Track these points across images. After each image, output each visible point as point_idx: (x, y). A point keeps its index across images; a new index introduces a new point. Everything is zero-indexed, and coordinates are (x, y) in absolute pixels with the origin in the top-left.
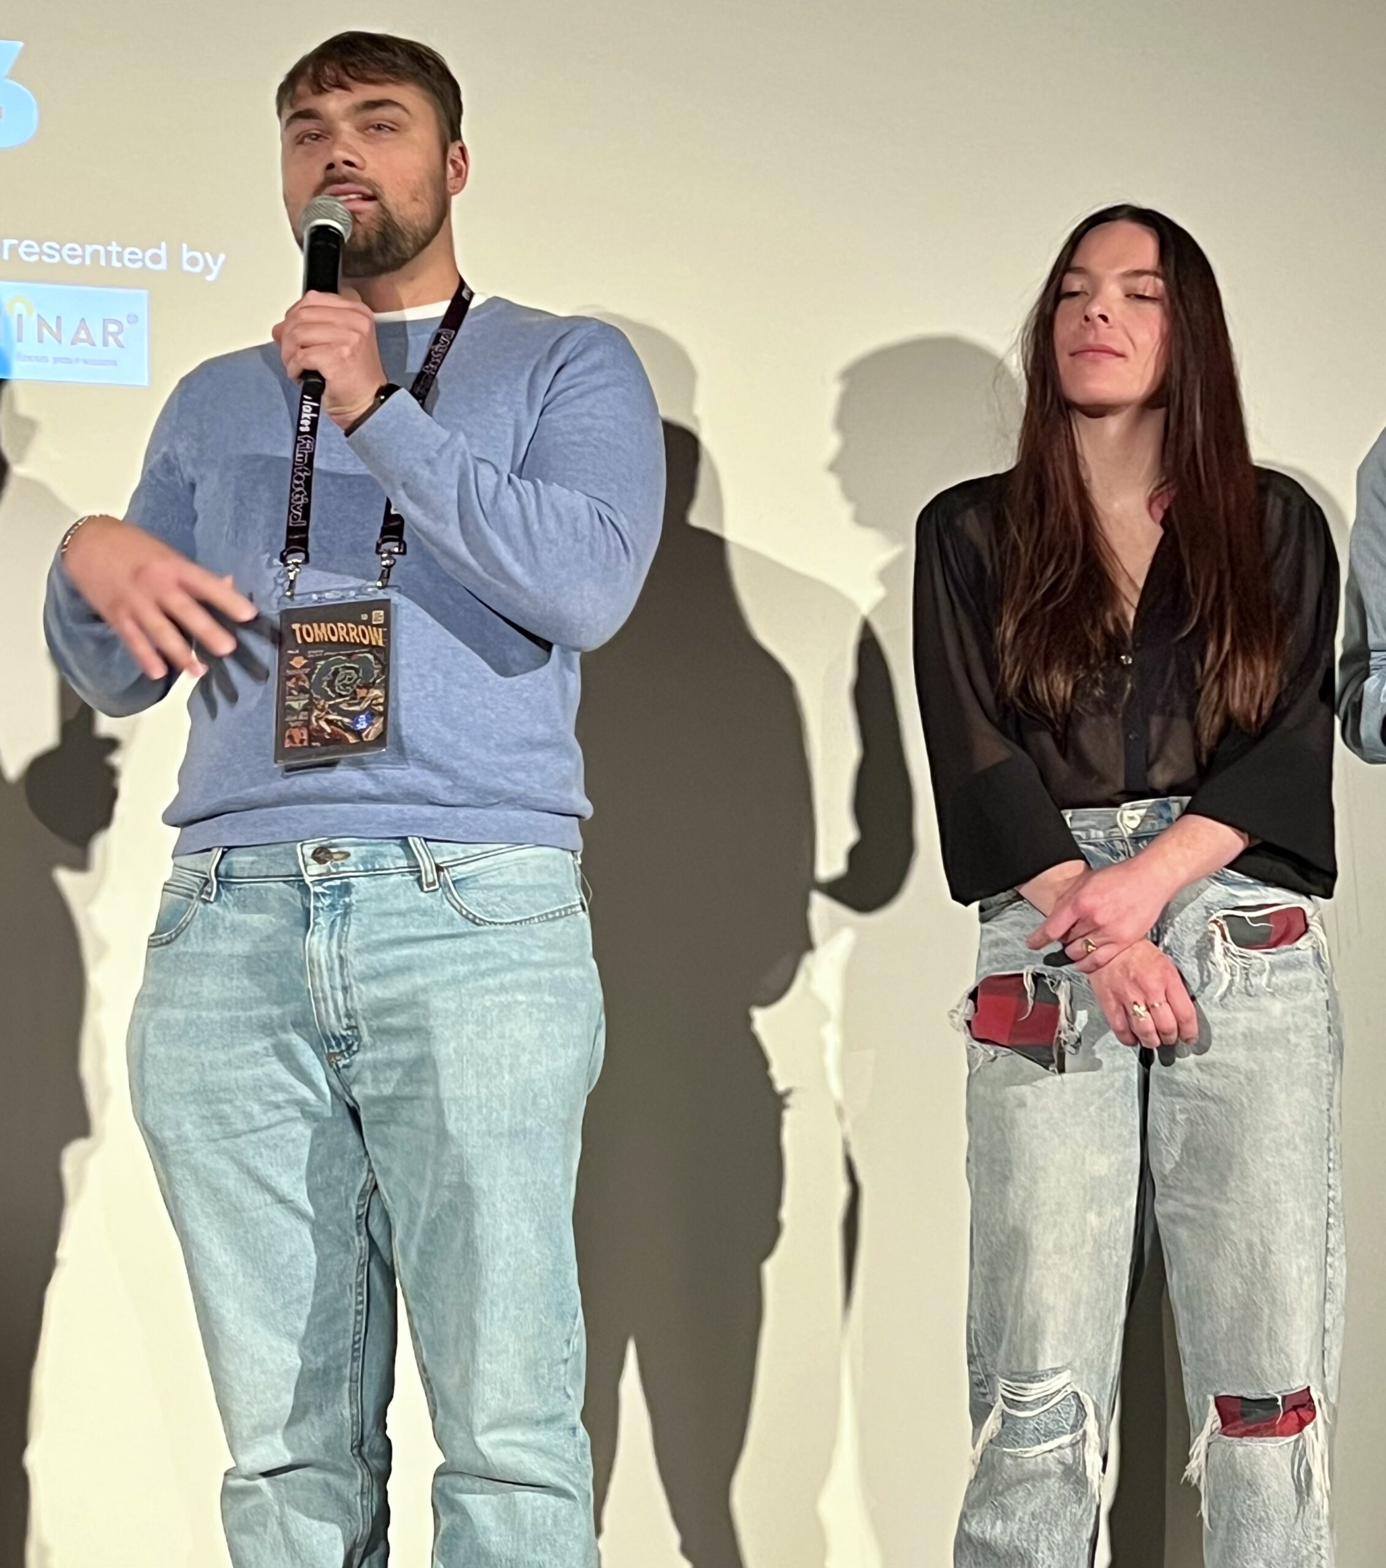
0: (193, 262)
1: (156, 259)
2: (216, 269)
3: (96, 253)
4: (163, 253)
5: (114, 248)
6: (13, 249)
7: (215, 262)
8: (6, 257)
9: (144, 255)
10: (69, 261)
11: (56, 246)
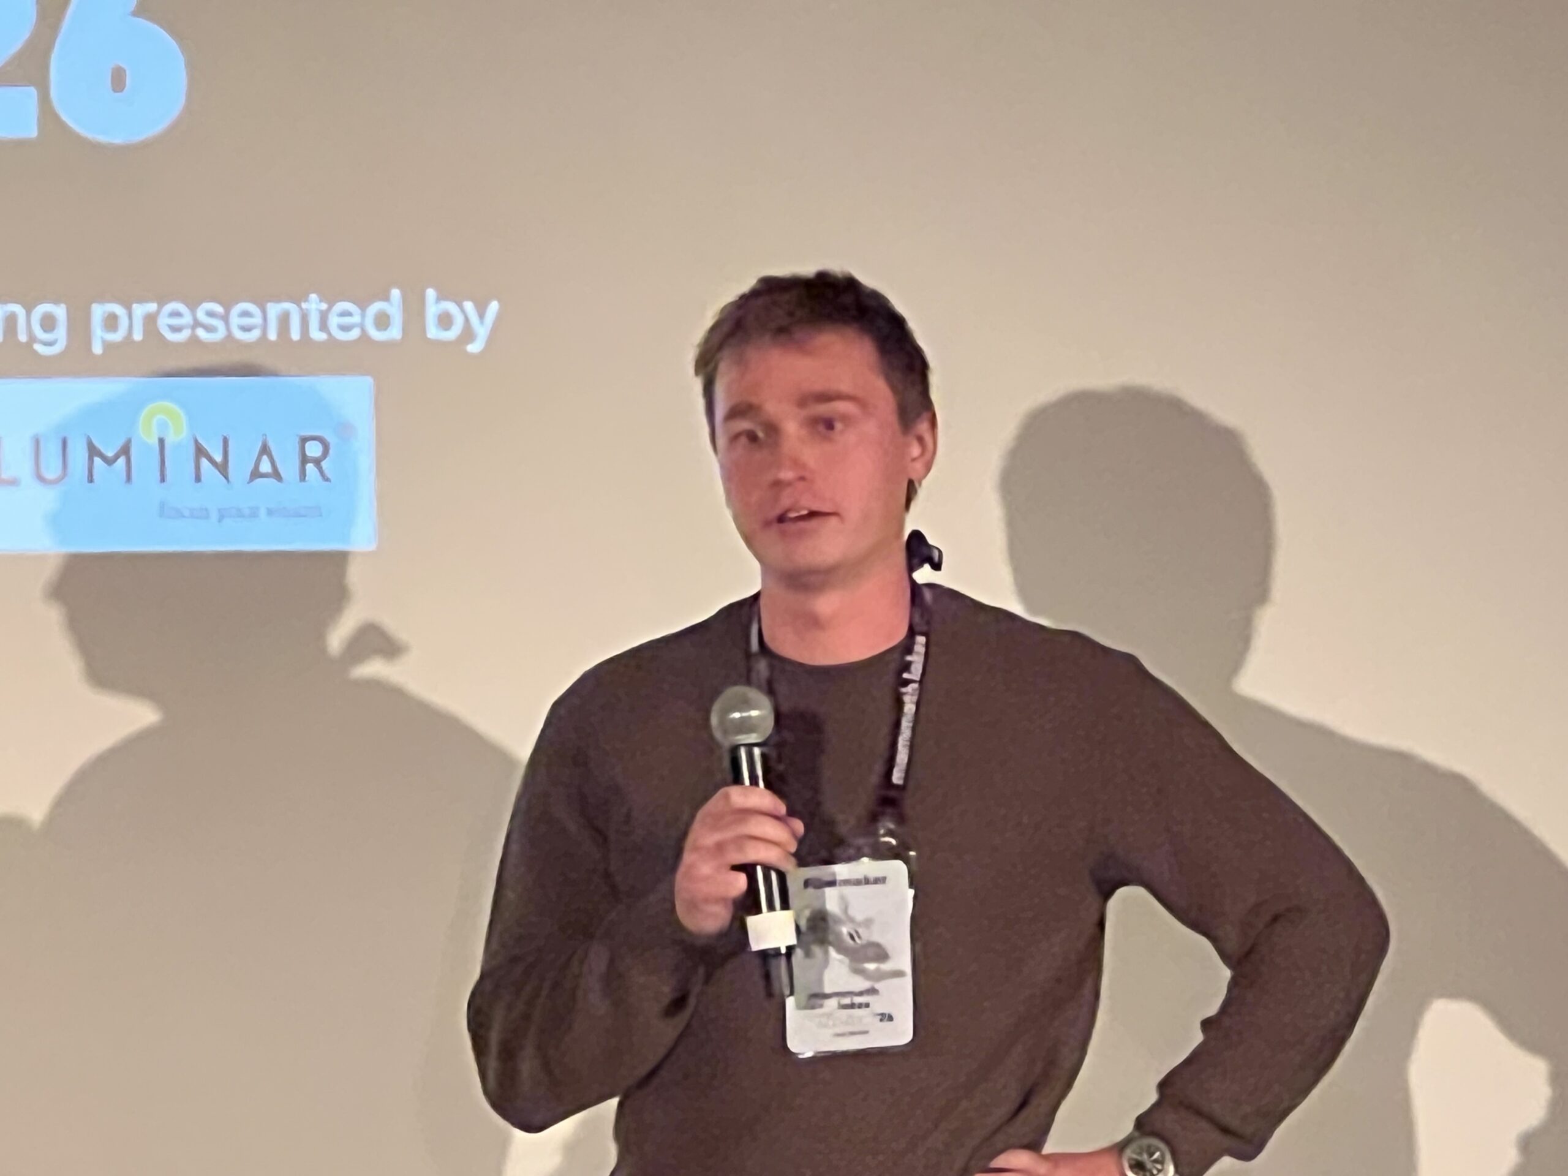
0: (445, 321)
2: (482, 332)
4: (394, 309)
6: (150, 320)
7: (481, 315)
8: (138, 336)
9: (363, 316)
10: (239, 335)
11: (219, 309)
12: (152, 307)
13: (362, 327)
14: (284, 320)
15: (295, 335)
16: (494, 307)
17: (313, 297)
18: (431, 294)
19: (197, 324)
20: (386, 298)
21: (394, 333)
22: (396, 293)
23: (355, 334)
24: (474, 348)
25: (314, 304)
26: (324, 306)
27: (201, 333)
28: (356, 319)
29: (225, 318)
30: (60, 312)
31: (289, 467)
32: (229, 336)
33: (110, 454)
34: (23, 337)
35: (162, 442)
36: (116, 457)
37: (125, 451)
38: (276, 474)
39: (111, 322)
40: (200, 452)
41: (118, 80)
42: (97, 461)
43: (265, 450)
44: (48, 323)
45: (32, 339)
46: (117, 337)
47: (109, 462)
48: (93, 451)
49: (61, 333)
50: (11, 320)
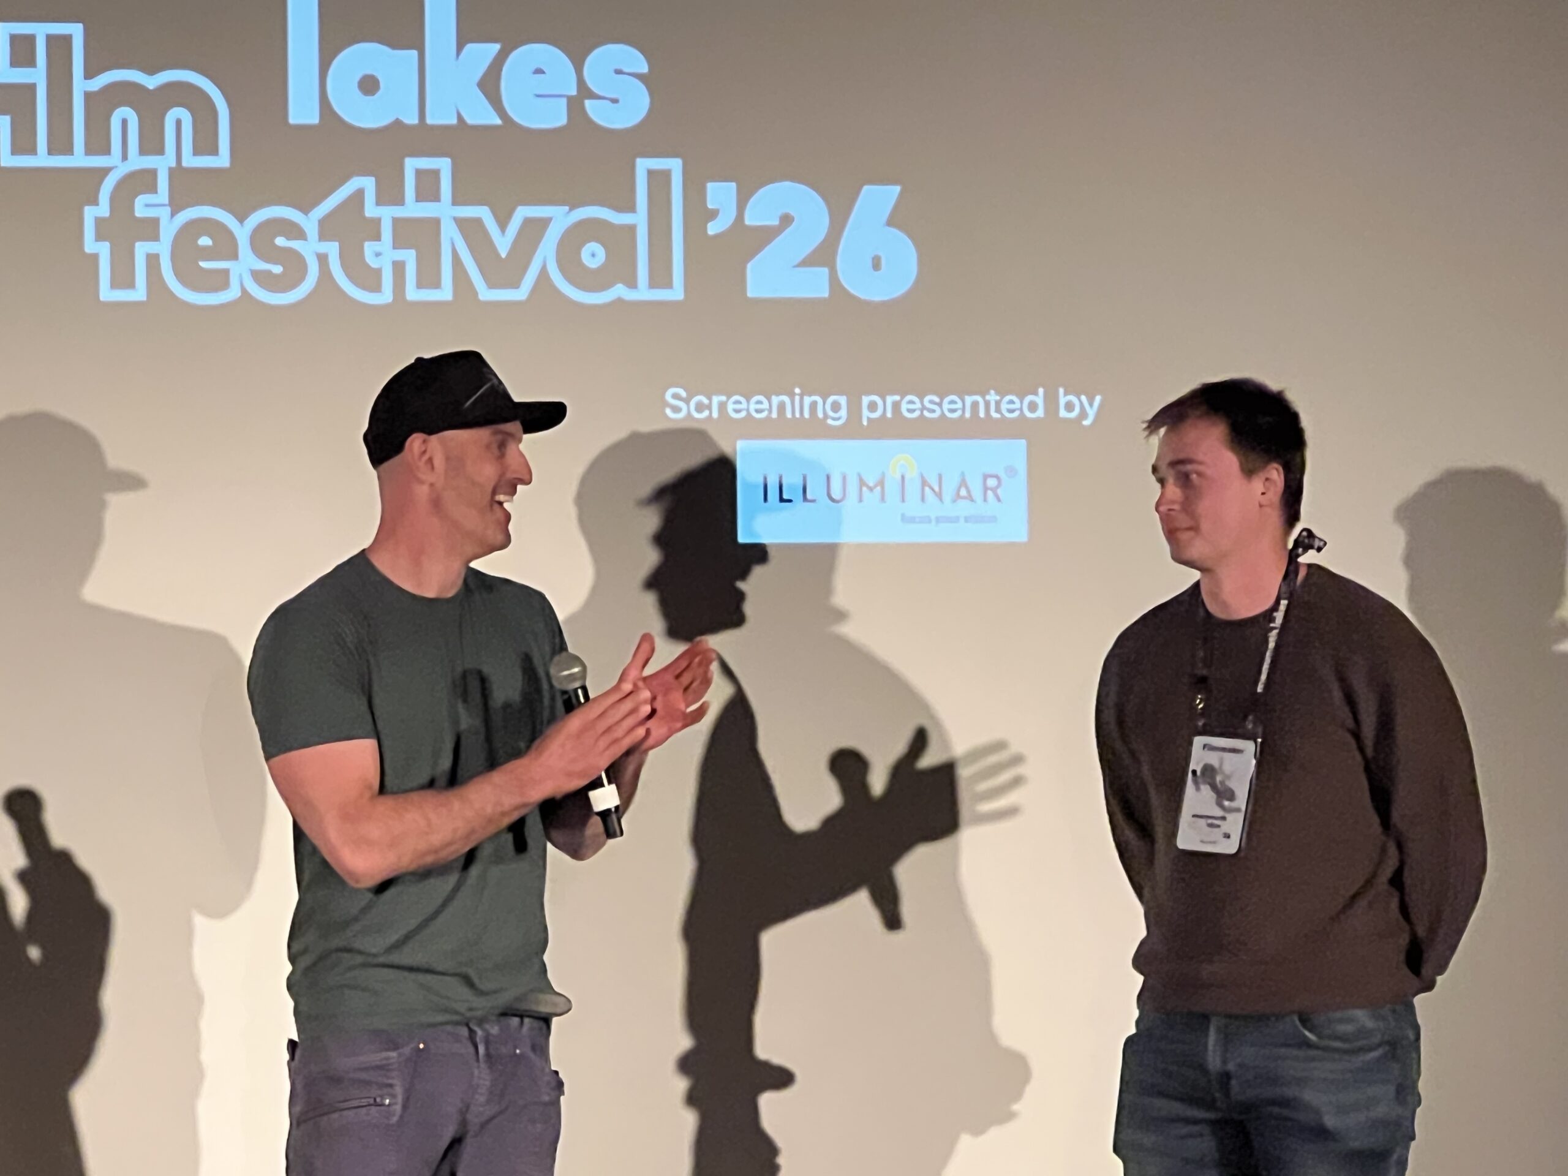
0: (1069, 407)
2: (1091, 413)
4: (1039, 400)
6: (896, 406)
7: (1091, 405)
8: (889, 415)
9: (1022, 403)
10: (949, 415)
11: (937, 399)
12: (897, 398)
13: (1021, 409)
14: (975, 405)
15: (982, 414)
16: (1098, 399)
17: (992, 392)
18: (1061, 391)
19: (923, 408)
20: (1036, 393)
21: (1040, 413)
22: (1041, 391)
23: (1016, 414)
24: (1086, 423)
25: (992, 397)
26: (998, 398)
27: (926, 413)
28: (1017, 405)
29: (940, 405)
30: (843, 400)
31: (977, 493)
32: (943, 414)
33: (871, 484)
34: (820, 415)
35: (903, 477)
36: (876, 486)
37: (881, 483)
38: (970, 498)
39: (872, 407)
40: (924, 483)
41: (876, 264)
42: (864, 489)
43: (963, 483)
44: (836, 407)
45: (826, 416)
46: (877, 415)
47: (871, 489)
48: (862, 483)
49: (843, 413)
50: (814, 405)
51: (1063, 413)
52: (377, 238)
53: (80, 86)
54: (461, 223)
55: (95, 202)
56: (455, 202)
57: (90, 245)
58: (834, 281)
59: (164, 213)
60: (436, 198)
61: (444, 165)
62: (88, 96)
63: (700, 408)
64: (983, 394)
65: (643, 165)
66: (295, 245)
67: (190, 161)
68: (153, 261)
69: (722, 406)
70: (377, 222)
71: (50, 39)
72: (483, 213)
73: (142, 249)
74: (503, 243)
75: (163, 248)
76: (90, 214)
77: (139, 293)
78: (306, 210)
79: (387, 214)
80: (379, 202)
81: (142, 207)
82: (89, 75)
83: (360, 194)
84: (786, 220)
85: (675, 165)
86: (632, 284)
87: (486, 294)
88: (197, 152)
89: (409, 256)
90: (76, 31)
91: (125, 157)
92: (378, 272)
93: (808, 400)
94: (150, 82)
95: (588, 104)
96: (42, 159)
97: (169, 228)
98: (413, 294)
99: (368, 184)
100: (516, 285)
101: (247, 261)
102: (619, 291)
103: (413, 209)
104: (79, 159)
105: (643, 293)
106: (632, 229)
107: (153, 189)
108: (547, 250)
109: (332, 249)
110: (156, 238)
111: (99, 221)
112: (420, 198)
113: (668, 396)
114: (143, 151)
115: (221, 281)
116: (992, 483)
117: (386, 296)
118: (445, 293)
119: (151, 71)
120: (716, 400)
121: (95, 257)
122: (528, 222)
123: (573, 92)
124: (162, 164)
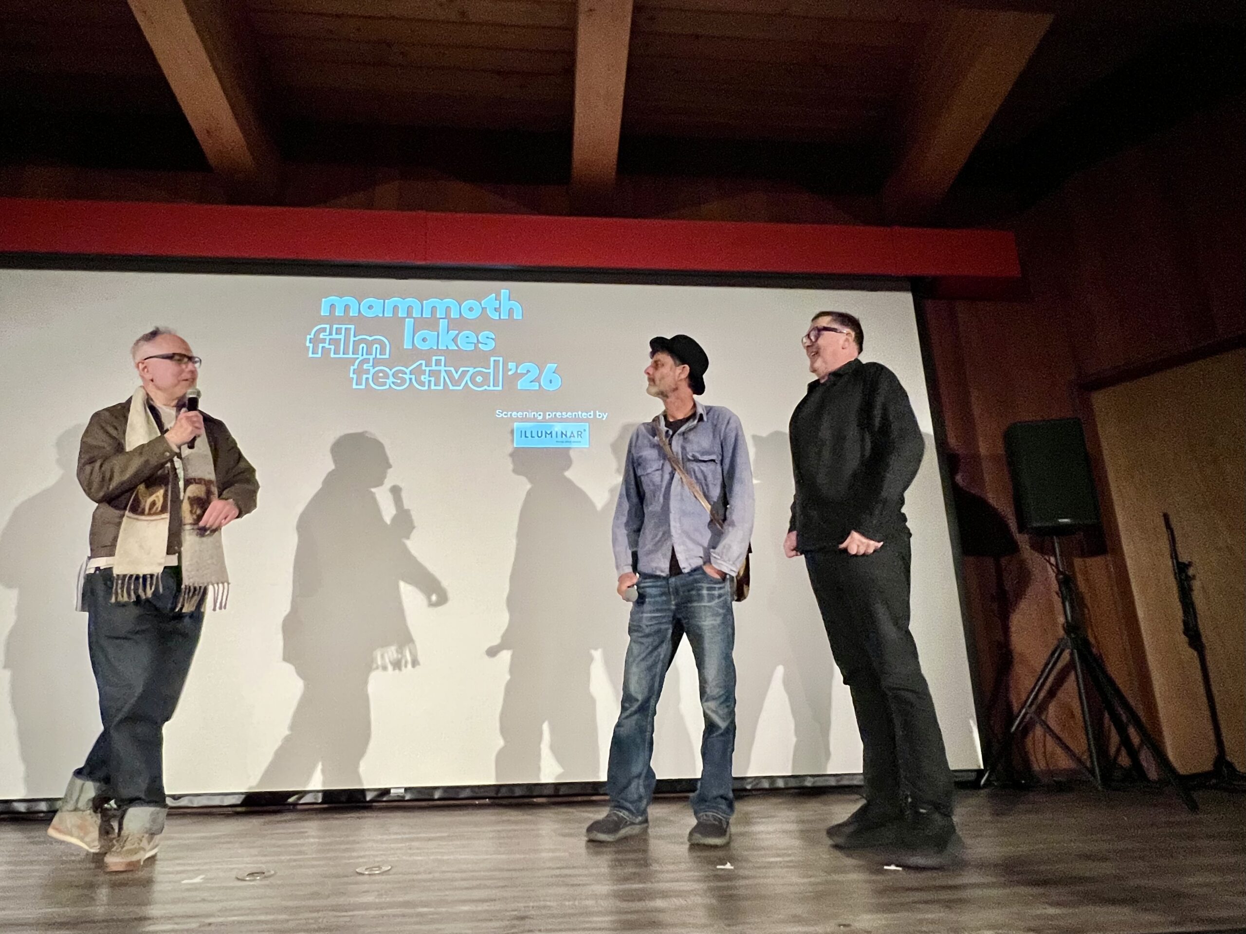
0: (600, 415)
1: (590, 415)
2: (605, 416)
3: (575, 415)
4: (592, 413)
5: (580, 413)
6: (555, 415)
11: (565, 413)
13: (587, 416)
16: (607, 414)
24: (604, 419)
30: (542, 413)
31: (576, 435)
33: (549, 432)
37: (551, 433)
38: (574, 436)
39: (549, 415)
40: (562, 433)
41: (551, 381)
43: (572, 433)
48: (546, 433)
50: (534, 415)
51: (598, 417)
52: (425, 374)
53: (352, 339)
54: (445, 371)
55: (353, 365)
56: (445, 366)
57: (351, 375)
58: (540, 385)
59: (371, 368)
60: (441, 365)
61: (443, 358)
62: (354, 341)
63: (505, 415)
64: (577, 412)
65: (492, 359)
66: (404, 376)
67: (378, 356)
68: (367, 379)
69: (511, 415)
70: (425, 370)
71: (346, 329)
72: (452, 369)
73: (365, 376)
74: (457, 376)
75: (370, 376)
76: (352, 368)
77: (363, 387)
78: (407, 368)
79: (428, 369)
80: (426, 366)
81: (365, 366)
82: (355, 336)
83: (421, 364)
84: (528, 371)
85: (501, 359)
86: (489, 386)
87: (451, 387)
88: (380, 355)
89: (433, 379)
90: (352, 327)
91: (362, 355)
92: (424, 382)
93: (533, 413)
94: (370, 339)
95: (480, 345)
96: (341, 355)
97: (372, 371)
98: (433, 387)
99: (423, 362)
100: (460, 386)
101: (392, 379)
102: (486, 387)
103: (434, 368)
104: (351, 355)
105: (492, 388)
106: (490, 373)
107: (369, 363)
108: (467, 378)
109: (413, 377)
110: (369, 374)
111: (354, 369)
112: (436, 365)
113: (497, 412)
114: (367, 354)
115: (384, 384)
116: (580, 434)
117: (426, 388)
118: (441, 388)
119: (370, 336)
120: (509, 413)
121: (353, 378)
122: (463, 371)
123: (476, 342)
124: (371, 357)
